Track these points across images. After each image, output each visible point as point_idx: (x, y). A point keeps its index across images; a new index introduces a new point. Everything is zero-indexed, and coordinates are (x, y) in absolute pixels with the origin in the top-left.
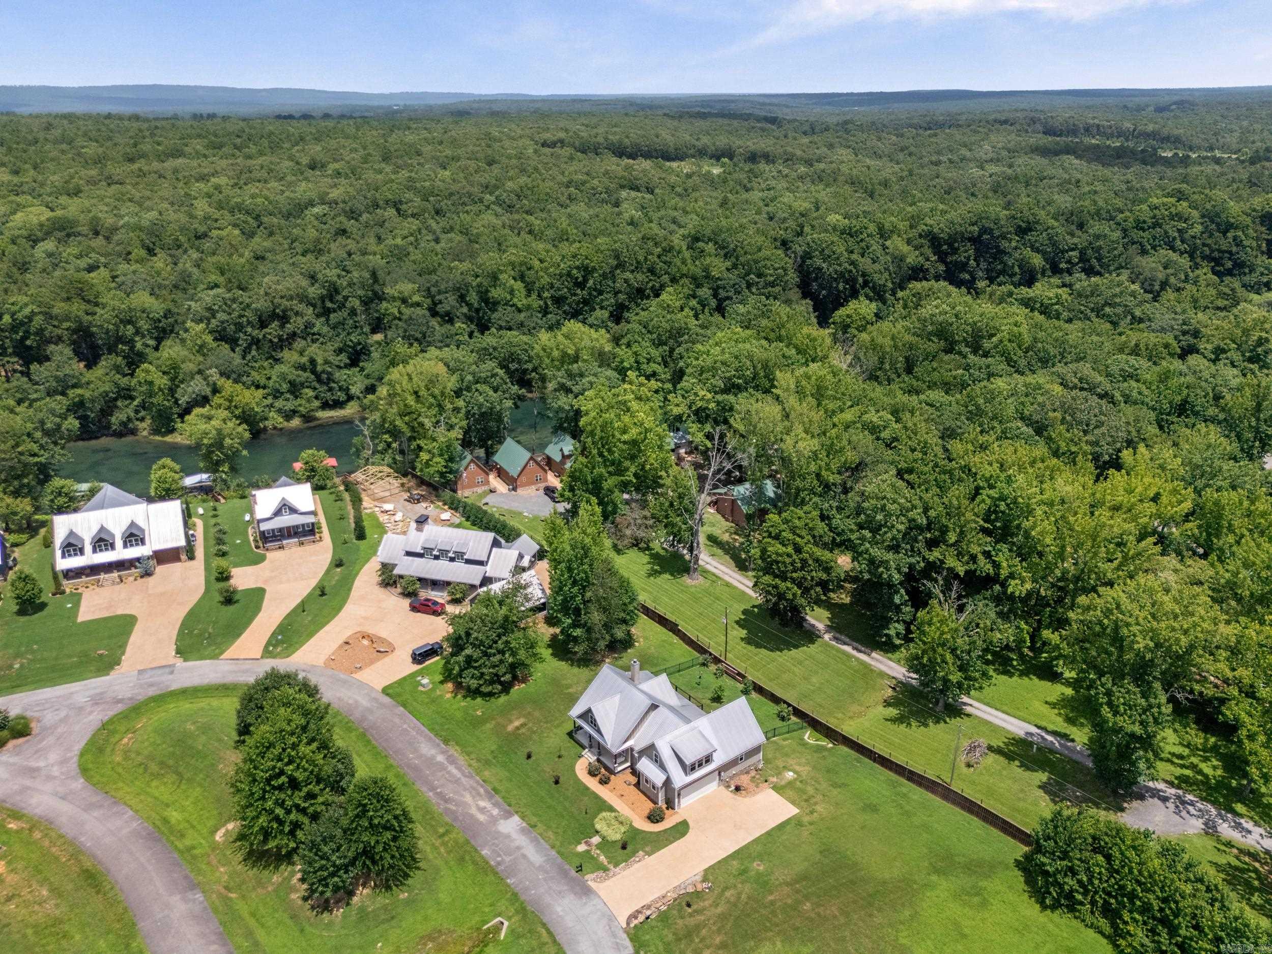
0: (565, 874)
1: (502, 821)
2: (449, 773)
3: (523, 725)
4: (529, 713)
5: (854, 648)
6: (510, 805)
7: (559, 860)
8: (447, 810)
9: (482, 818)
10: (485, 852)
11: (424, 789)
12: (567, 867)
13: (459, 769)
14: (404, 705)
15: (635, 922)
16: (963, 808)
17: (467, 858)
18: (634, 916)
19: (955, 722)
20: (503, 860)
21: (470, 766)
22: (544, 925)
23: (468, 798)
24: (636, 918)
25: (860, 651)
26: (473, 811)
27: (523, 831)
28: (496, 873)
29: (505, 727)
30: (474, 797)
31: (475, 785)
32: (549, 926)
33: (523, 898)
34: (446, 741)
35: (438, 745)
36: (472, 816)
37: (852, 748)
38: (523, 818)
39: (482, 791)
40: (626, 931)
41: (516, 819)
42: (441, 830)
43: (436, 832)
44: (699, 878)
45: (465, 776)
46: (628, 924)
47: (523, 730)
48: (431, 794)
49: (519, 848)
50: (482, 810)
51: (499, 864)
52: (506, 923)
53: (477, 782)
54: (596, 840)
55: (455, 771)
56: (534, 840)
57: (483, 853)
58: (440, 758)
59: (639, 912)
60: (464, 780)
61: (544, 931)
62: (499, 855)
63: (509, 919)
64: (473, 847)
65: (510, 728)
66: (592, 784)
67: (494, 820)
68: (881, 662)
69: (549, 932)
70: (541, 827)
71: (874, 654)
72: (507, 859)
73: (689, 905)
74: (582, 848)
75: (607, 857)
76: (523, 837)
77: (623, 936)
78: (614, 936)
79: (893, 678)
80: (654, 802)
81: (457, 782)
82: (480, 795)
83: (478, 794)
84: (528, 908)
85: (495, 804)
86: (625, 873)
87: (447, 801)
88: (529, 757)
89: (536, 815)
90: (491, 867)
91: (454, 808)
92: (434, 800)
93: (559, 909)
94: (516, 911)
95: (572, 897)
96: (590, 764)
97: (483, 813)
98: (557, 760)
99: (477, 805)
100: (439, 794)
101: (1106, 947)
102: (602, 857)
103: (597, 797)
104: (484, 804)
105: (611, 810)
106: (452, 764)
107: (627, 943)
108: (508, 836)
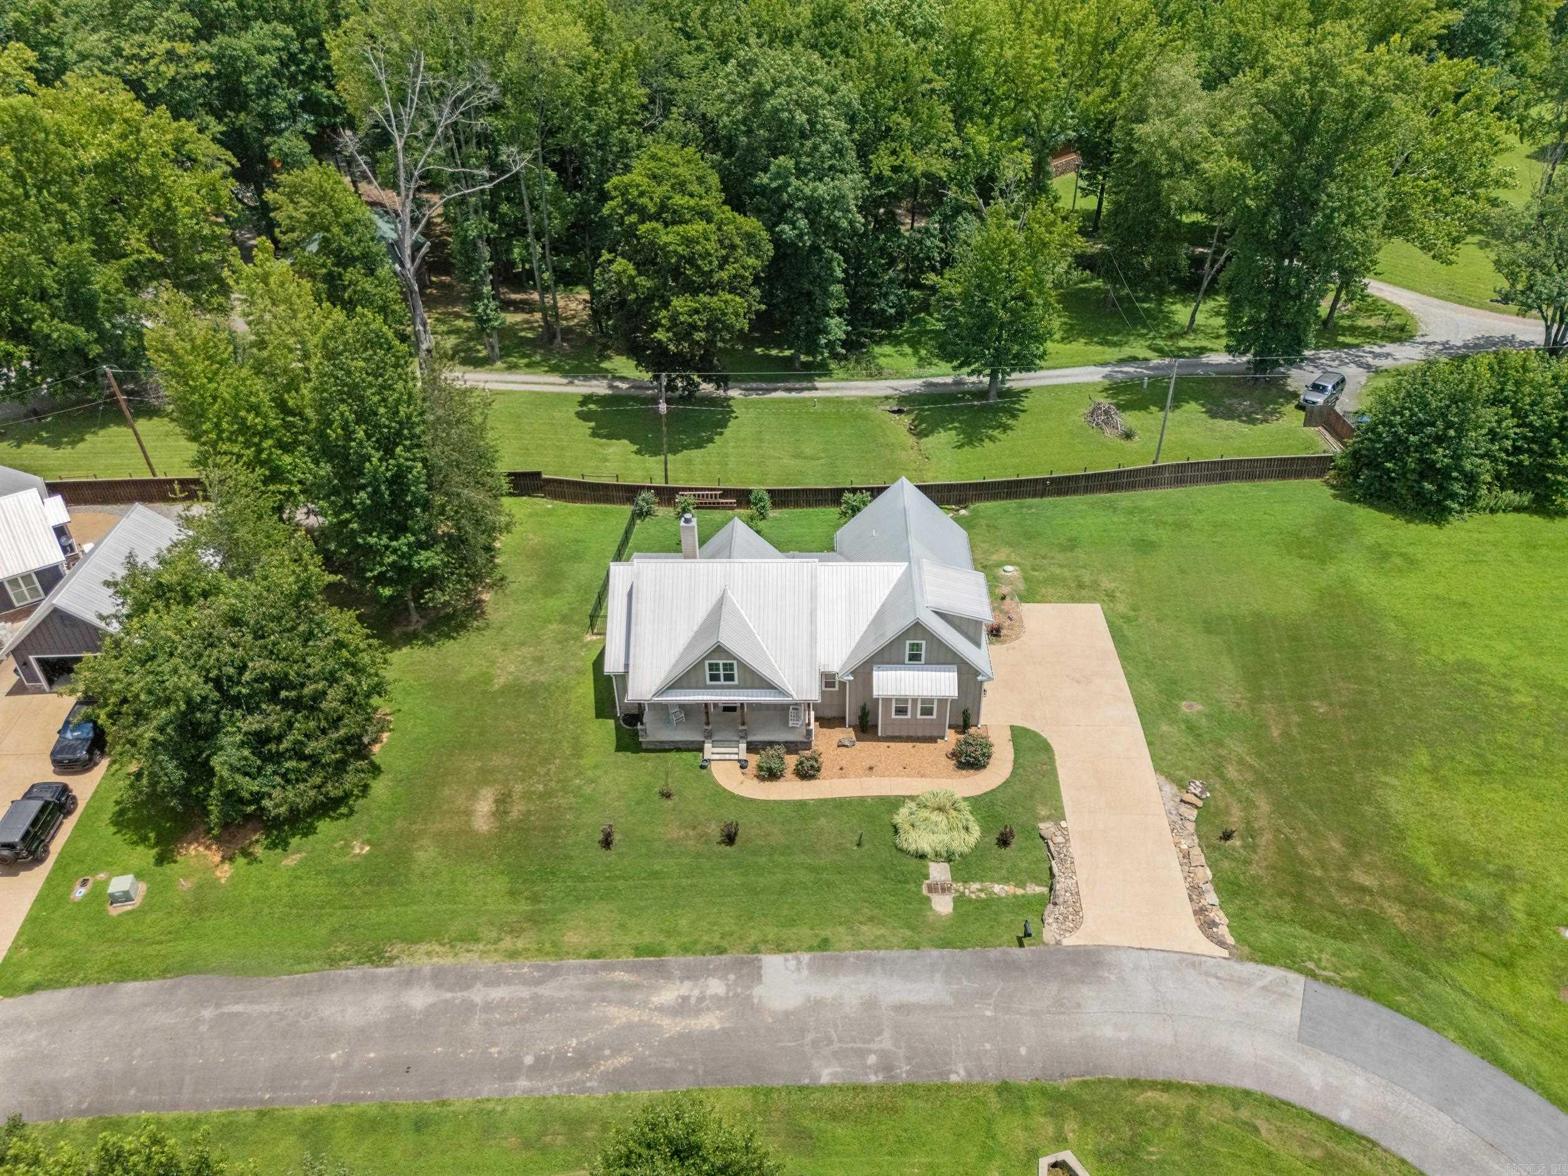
0: (1009, 967)
1: (758, 991)
2: (488, 1007)
3: (503, 800)
4: (482, 771)
5: (789, 390)
6: (721, 951)
7: (964, 954)
8: (616, 1078)
9: (710, 1021)
11: (488, 1089)
12: (994, 953)
13: (497, 979)
14: (126, 974)
15: (1223, 931)
16: (1210, 479)
17: (808, 1122)
18: (1207, 925)
19: (1026, 403)
20: (883, 1054)
21: (513, 954)
22: (1134, 1083)
23: (619, 1015)
24: (1213, 924)
25: (802, 390)
26: (671, 1026)
27: (819, 969)
28: (910, 1090)
29: (467, 831)
30: (626, 1003)
31: (589, 978)
32: (1143, 1075)
33: (1023, 1079)
34: (376, 956)
35: (373, 980)
36: (686, 1039)
37: (995, 497)
38: (780, 948)
39: (620, 976)
40: (1238, 957)
41: (772, 962)
44: (1170, 789)
45: (538, 982)
46: (1221, 944)
47: (516, 811)
48: (523, 1083)
49: (870, 1004)
50: (682, 1008)
51: (886, 1066)
52: (1068, 1156)
53: (584, 969)
54: (939, 872)
55: (498, 993)
56: (868, 965)
57: (825, 1079)
58: (419, 999)
59: (1200, 912)
60: (547, 991)
61: (1155, 1095)
62: (862, 1053)
63: (1060, 1141)
64: (789, 1090)
65: (483, 827)
66: (788, 789)
67: (745, 1006)
68: (843, 388)
69: (1167, 1086)
70: (839, 934)
71: (818, 384)
73: (1227, 836)
74: (943, 905)
75: (1005, 880)
76: (844, 980)
77: (1250, 969)
78: (1242, 983)
79: (887, 398)
80: (932, 739)
81: (540, 1007)
82: (636, 986)
83: (625, 987)
84: (1063, 1085)
85: (690, 974)
86: (1082, 875)
87: (582, 1060)
88: (607, 843)
89: (792, 922)
90: (881, 1088)
91: (624, 1060)
92: (552, 1087)
93: (1108, 1032)
94: (1051, 1114)
95: (1087, 992)
96: (743, 765)
97: (697, 1012)
98: (669, 803)
99: (661, 1009)
100: (541, 1066)
101: (1537, 521)
102: (997, 888)
103: (840, 804)
104: (668, 994)
105: (894, 803)
106: (468, 987)
107: (1273, 973)
108: (816, 1005)
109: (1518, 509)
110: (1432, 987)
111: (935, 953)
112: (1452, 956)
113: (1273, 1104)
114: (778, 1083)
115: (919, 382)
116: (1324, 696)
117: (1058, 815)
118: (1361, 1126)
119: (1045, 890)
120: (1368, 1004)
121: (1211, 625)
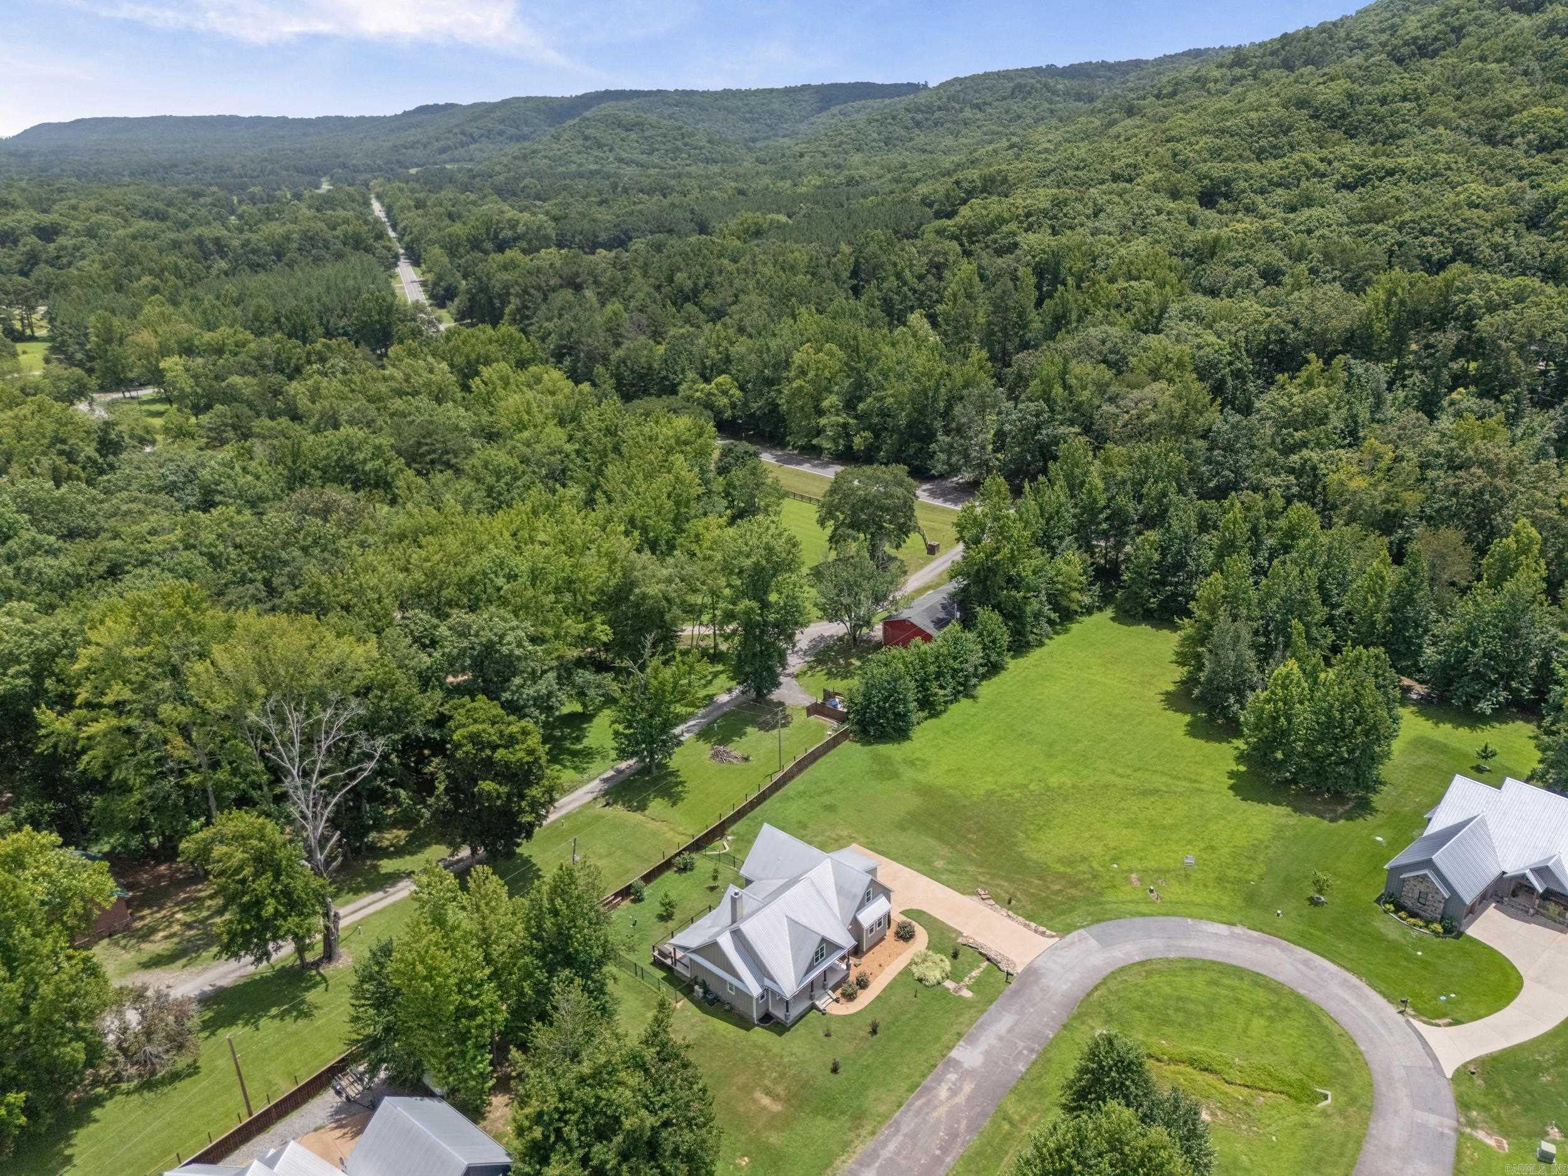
0: (1016, 993)
1: (966, 1065)
2: (897, 1153)
3: (768, 1092)
4: (741, 1090)
6: (934, 1066)
7: (1000, 1000)
8: (970, 1129)
9: (968, 1087)
10: (1022, 1067)
12: (1007, 992)
13: (882, 1144)
15: (1048, 932)
18: (1043, 934)
19: (672, 766)
20: (1025, 1048)
21: (873, 1133)
22: (1089, 995)
23: (940, 1113)
24: (1044, 932)
26: (960, 1100)
27: (971, 1042)
28: (1047, 1049)
29: (774, 1116)
30: (935, 1107)
31: (911, 1113)
32: (1087, 991)
33: (1065, 1020)
36: (969, 1099)
37: (735, 821)
38: (951, 1048)
39: (919, 1102)
40: (1062, 937)
41: (955, 1054)
42: (1006, 1127)
43: (1010, 1134)
44: (975, 898)
45: (898, 1131)
46: (1053, 936)
47: (780, 1090)
48: (948, 1159)
49: (1001, 1038)
50: (954, 1092)
51: (1032, 1050)
53: (905, 1112)
54: (950, 985)
55: (892, 1146)
56: (982, 1027)
57: (1023, 1070)
59: (1036, 932)
60: (905, 1130)
61: (1096, 994)
62: (1020, 1053)
64: (1017, 1083)
65: (776, 1108)
66: (865, 998)
67: (969, 1073)
69: (1096, 988)
70: (958, 1028)
72: (1021, 1045)
73: (1009, 901)
74: (967, 994)
75: (972, 970)
76: (983, 1039)
77: (1069, 938)
78: (1073, 943)
79: (595, 799)
80: (882, 939)
81: (913, 1136)
82: (929, 1101)
83: (927, 1104)
84: (1075, 1012)
85: (939, 1080)
86: (993, 947)
87: (954, 1135)
88: (835, 1070)
89: (938, 1039)
90: (1039, 1057)
91: (964, 1123)
92: (958, 1150)
93: (1065, 987)
94: (1083, 1023)
95: (1044, 981)
96: (837, 1000)
97: (960, 1089)
98: (833, 1037)
99: (948, 1099)
100: (945, 1150)
101: (934, 721)
102: (974, 974)
103: (891, 987)
104: (943, 1092)
105: (907, 972)
106: (878, 1156)
107: (1075, 934)
108: (987, 1053)
109: (926, 719)
110: (1108, 907)
111: (992, 1007)
112: (1101, 894)
113: (1122, 970)
114: (1014, 1083)
115: (597, 781)
116: (969, 831)
117: (960, 934)
118: (1144, 958)
119: (986, 963)
120: (1103, 924)
121: (901, 827)
